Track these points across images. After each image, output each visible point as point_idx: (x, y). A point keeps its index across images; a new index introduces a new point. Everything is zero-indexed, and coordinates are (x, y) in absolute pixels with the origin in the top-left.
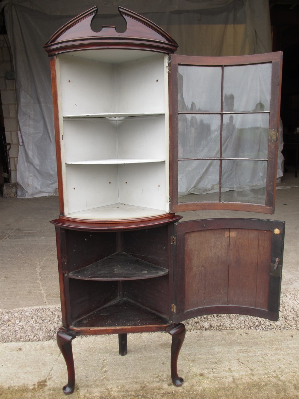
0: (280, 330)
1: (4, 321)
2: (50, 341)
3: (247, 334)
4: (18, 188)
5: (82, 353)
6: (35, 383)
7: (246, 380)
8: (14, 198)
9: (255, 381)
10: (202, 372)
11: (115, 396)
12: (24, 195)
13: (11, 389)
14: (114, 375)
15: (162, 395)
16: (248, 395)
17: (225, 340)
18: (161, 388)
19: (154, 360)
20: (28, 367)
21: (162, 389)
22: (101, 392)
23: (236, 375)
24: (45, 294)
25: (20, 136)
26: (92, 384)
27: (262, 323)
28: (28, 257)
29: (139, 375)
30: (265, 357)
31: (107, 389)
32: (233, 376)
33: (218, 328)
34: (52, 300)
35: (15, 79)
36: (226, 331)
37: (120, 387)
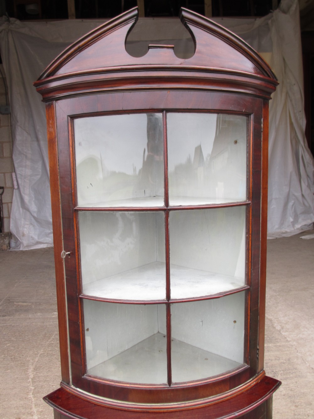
4: (12, 238)
8: (6, 250)
12: (19, 247)
25: (14, 179)
28: (18, 348)
35: (10, 114)
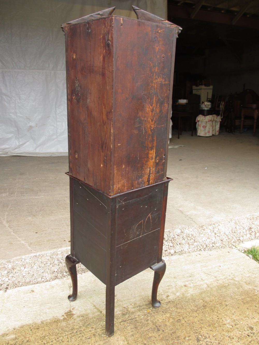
0: (220, 249)
1: (9, 270)
2: (56, 280)
3: (200, 254)
5: (88, 285)
6: (63, 315)
7: (215, 284)
9: (221, 284)
10: (185, 284)
11: (132, 311)
13: (45, 323)
14: (124, 297)
15: (166, 304)
16: (221, 294)
17: (188, 261)
19: (147, 281)
20: (49, 303)
22: (120, 311)
23: (208, 282)
24: (26, 244)
27: (208, 246)
30: (219, 268)
31: (124, 308)
32: (206, 283)
33: (180, 253)
34: (36, 248)
36: (185, 254)
37: (133, 305)
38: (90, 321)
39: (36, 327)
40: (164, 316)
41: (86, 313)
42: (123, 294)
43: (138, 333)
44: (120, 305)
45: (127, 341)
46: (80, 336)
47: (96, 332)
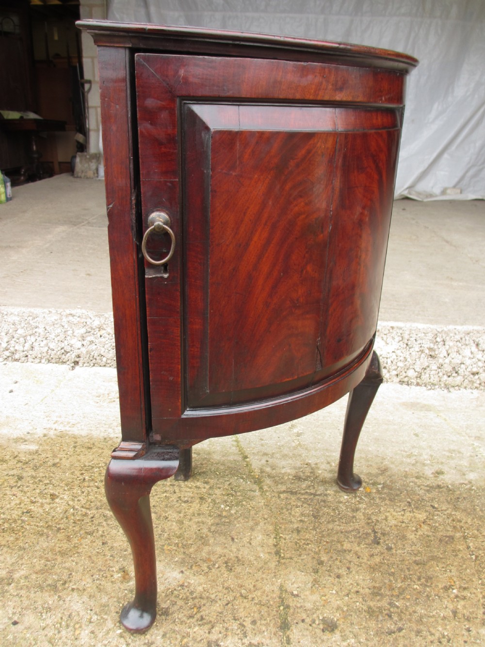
1: (92, 328)
8: (93, 178)
11: (325, 478)
14: (319, 443)
15: (426, 488)
18: (421, 477)
21: (423, 478)
22: (295, 468)
26: (274, 451)
29: (370, 449)
31: (307, 465)
37: (333, 464)
38: (208, 468)
39: (89, 444)
40: (408, 514)
41: (208, 448)
42: (319, 437)
43: (314, 529)
44: (300, 455)
45: (276, 538)
46: (168, 489)
47: (210, 494)
